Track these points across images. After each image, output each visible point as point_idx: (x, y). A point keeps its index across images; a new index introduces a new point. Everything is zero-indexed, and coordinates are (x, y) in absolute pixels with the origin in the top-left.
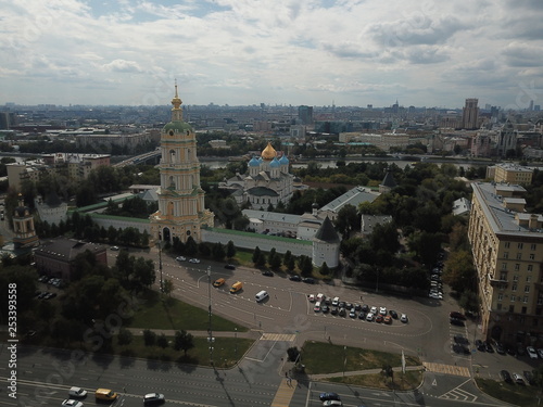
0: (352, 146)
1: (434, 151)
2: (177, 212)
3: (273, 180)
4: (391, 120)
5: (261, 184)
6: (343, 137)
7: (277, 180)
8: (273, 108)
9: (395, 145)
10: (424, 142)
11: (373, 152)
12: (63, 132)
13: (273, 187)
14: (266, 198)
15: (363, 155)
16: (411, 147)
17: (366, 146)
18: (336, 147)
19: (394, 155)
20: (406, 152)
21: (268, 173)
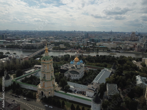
0: (100, 47)
1: (124, 49)
2: (46, 86)
3: (78, 69)
4: (110, 37)
5: (74, 70)
6: (97, 44)
7: (79, 69)
8: (77, 32)
9: (113, 47)
10: (121, 46)
11: (106, 49)
12: (19, 41)
13: (78, 71)
14: (76, 75)
15: (104, 50)
16: (117, 48)
17: (104, 47)
18: (95, 48)
19: (113, 50)
20: (116, 50)
21: (76, 66)
